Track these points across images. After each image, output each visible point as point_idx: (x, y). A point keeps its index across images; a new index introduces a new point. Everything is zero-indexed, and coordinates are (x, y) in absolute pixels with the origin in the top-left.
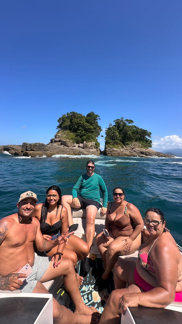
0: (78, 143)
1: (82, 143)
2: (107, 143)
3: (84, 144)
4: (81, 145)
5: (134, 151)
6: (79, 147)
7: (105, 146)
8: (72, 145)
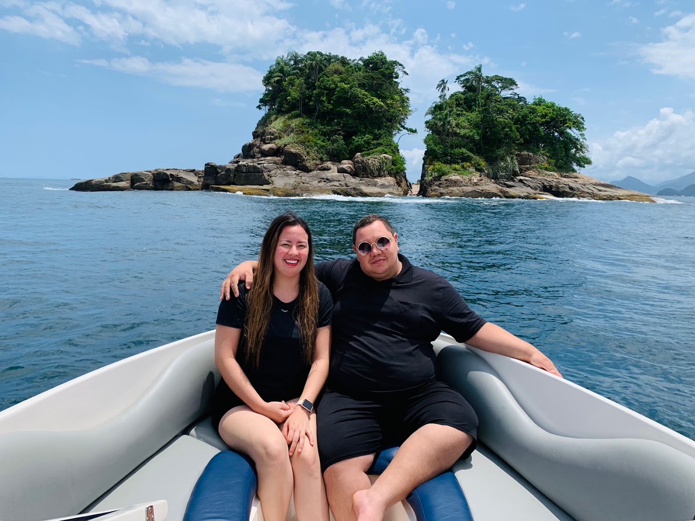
0: (336, 157)
1: (351, 157)
2: (430, 157)
3: (358, 162)
4: (346, 164)
5: (521, 181)
6: (341, 171)
7: (423, 165)
8: (320, 166)
